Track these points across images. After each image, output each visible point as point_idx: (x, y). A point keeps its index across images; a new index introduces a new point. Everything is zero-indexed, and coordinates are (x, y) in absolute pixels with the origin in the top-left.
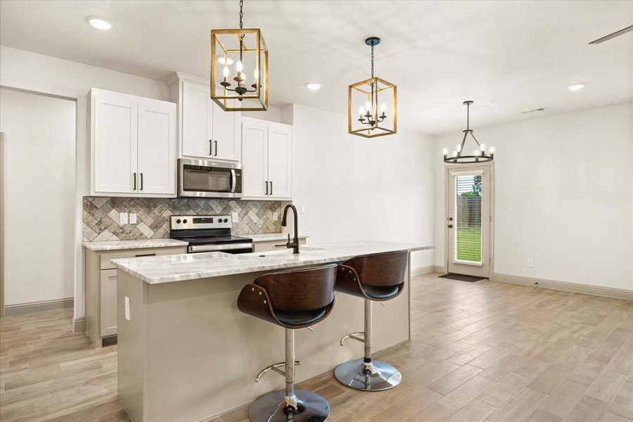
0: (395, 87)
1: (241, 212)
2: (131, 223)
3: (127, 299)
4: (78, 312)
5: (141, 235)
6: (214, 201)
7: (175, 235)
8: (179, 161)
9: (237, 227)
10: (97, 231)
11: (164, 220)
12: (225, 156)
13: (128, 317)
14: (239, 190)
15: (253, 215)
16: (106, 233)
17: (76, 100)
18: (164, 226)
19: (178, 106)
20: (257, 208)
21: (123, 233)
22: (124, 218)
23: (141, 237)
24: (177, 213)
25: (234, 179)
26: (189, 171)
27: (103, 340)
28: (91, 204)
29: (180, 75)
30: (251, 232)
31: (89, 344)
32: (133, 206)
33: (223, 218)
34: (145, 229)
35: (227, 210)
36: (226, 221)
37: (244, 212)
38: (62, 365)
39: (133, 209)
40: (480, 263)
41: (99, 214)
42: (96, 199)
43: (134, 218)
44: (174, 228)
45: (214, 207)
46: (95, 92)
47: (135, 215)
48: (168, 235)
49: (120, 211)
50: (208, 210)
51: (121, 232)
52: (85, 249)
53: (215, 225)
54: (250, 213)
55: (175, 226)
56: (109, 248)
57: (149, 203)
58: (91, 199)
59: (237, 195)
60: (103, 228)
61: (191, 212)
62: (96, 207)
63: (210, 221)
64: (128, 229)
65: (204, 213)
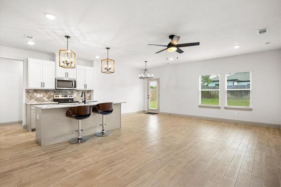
0: (114, 61)
2: (41, 97)
3: (38, 115)
4: (24, 123)
6: (68, 90)
7: (55, 100)
8: (56, 78)
9: (75, 98)
10: (30, 99)
11: (51, 96)
12: (71, 77)
13: (38, 119)
14: (75, 87)
16: (33, 100)
17: (23, 61)
18: (52, 98)
19: (55, 63)
22: (38, 95)
23: (44, 101)
24: (56, 94)
25: (74, 84)
26: (59, 81)
27: (32, 130)
28: (28, 91)
29: (56, 53)
31: (28, 131)
32: (41, 92)
33: (71, 95)
34: (45, 99)
35: (72, 93)
36: (72, 96)
37: (78, 93)
38: (20, 135)
39: (41, 93)
40: (156, 109)
41: (30, 94)
42: (30, 90)
43: (42, 95)
44: (54, 98)
45: (68, 92)
46: (29, 59)
48: (53, 100)
49: (37, 93)
51: (37, 99)
52: (26, 104)
53: (68, 97)
54: (80, 94)
55: (55, 98)
56: (33, 104)
57: (47, 91)
58: (28, 90)
59: (75, 89)
60: (32, 98)
61: (60, 94)
62: (30, 92)
63: (67, 96)
64: (40, 99)
65: (65, 94)
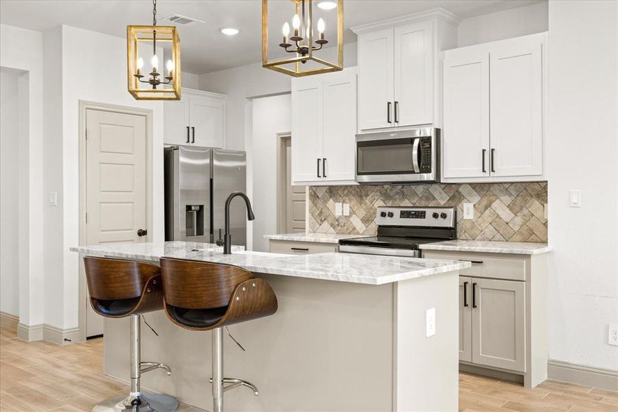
1: (479, 203)
2: (344, 214)
5: (353, 229)
6: (436, 186)
9: (472, 228)
10: (319, 221)
11: (375, 213)
12: (412, 120)
15: (501, 207)
16: (326, 225)
18: (376, 220)
20: (511, 195)
21: (338, 225)
22: (338, 209)
24: (390, 205)
26: (364, 148)
28: (314, 194)
30: (498, 236)
32: (346, 195)
33: (439, 211)
34: (357, 223)
35: (456, 200)
36: (444, 217)
37: (485, 202)
39: (347, 199)
41: (320, 202)
42: (319, 188)
43: (347, 209)
45: (436, 195)
47: (348, 205)
48: (376, 232)
49: (336, 201)
50: (428, 199)
54: (496, 205)
56: (323, 240)
57: (361, 192)
58: (314, 189)
59: (427, 177)
60: (323, 219)
61: (401, 202)
62: (318, 197)
63: (422, 215)
64: (342, 221)
65: (419, 203)
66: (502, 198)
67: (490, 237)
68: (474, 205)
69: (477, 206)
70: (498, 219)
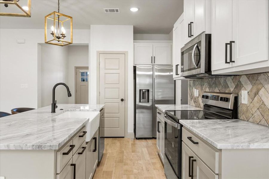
2: (197, 96)
5: (200, 105)
9: (247, 111)
10: (191, 99)
15: (265, 94)
22: (195, 93)
41: (191, 90)
47: (198, 90)
49: (195, 88)
50: (225, 87)
51: (195, 101)
54: (262, 92)
58: (190, 82)
62: (191, 86)
66: (266, 86)
67: (258, 121)
68: (248, 92)
69: (250, 93)
70: (263, 106)
